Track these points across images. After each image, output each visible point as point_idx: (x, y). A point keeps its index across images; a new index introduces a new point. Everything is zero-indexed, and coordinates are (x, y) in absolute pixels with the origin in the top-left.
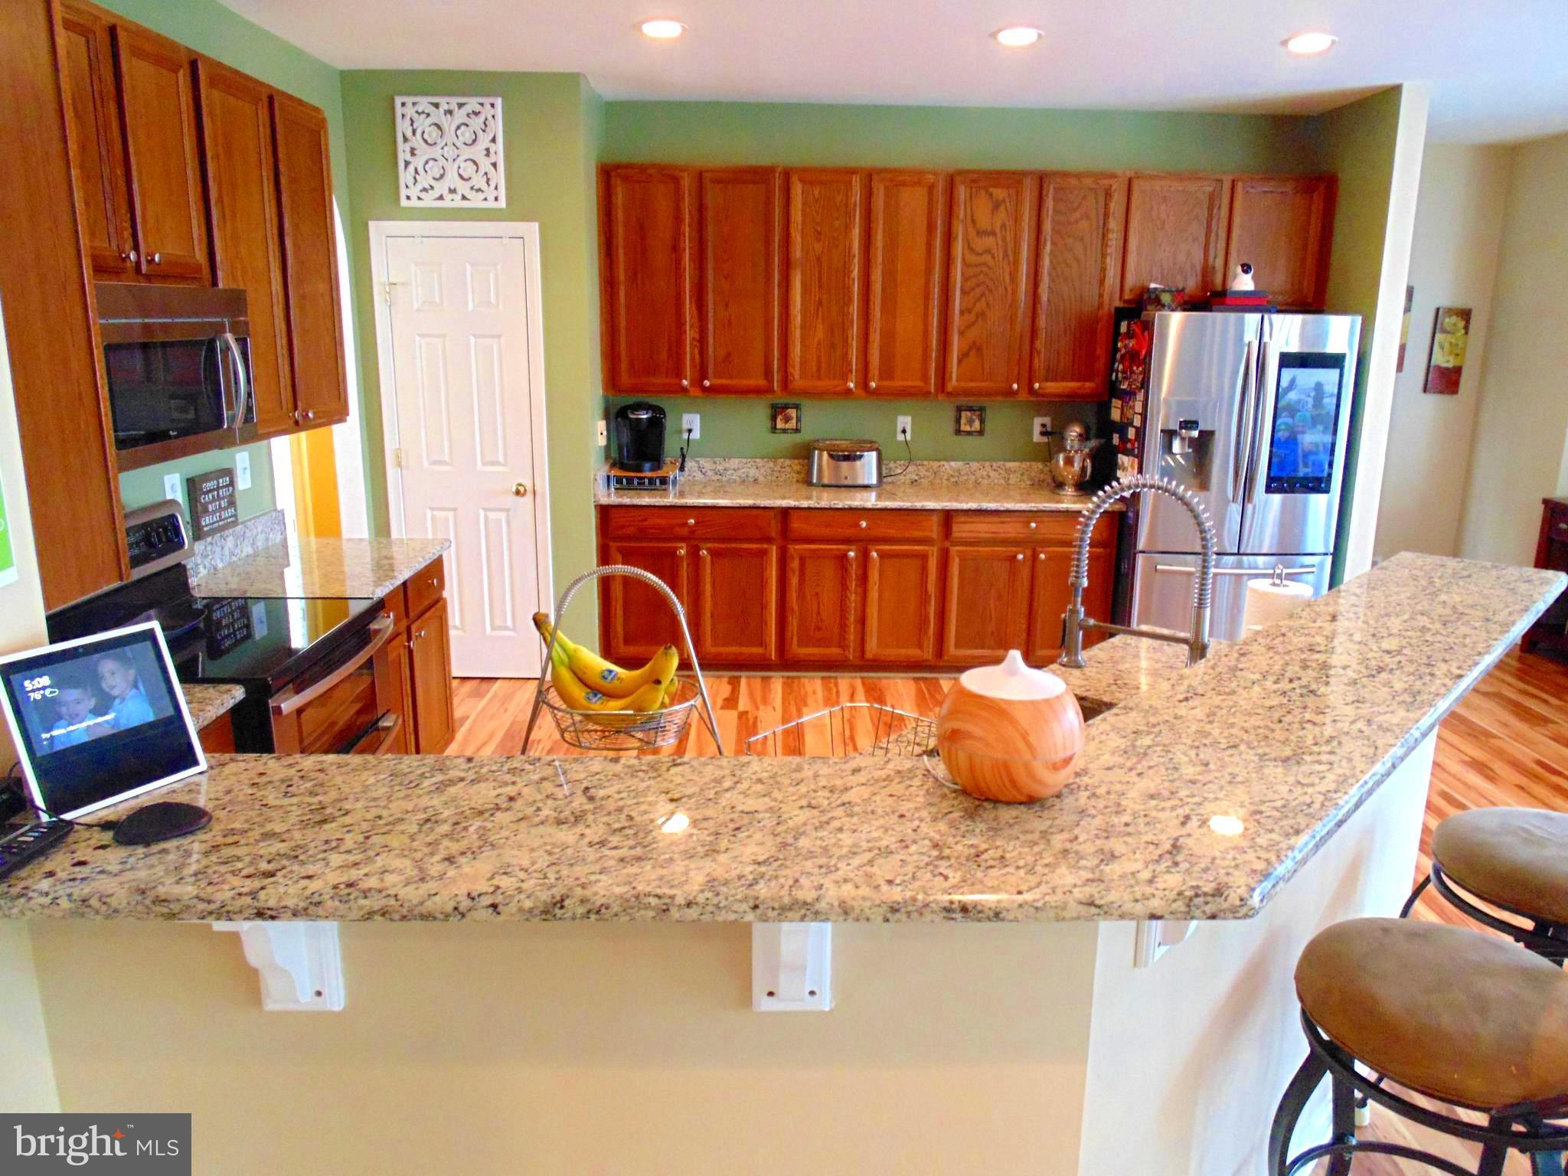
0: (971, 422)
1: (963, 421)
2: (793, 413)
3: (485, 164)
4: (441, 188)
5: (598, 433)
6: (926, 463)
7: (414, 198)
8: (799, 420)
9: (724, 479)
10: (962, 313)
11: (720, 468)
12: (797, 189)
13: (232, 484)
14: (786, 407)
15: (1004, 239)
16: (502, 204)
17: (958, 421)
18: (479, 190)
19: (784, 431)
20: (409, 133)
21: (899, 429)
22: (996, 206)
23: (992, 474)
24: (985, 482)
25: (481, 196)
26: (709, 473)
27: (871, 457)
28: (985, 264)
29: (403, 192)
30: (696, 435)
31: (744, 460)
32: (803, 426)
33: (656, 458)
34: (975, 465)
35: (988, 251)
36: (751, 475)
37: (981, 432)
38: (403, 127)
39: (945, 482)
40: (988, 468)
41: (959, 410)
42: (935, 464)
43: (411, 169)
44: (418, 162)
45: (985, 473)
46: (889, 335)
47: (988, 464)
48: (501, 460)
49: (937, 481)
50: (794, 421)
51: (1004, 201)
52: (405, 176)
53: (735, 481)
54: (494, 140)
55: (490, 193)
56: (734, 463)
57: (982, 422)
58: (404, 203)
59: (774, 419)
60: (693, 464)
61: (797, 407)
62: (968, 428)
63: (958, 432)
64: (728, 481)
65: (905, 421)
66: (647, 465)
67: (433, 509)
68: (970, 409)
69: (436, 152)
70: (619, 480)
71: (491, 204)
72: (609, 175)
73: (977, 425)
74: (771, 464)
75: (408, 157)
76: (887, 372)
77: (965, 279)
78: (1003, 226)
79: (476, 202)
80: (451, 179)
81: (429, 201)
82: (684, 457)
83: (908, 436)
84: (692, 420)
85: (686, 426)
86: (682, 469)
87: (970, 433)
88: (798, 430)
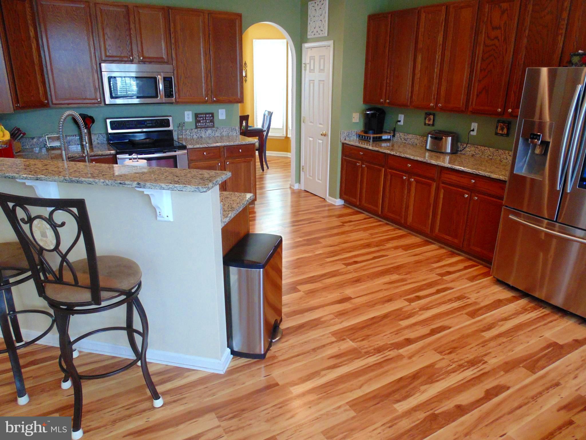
0: (502, 129)
1: (499, 128)
3: (324, 22)
4: (315, 31)
6: (479, 147)
7: (310, 35)
9: (407, 142)
10: (481, 71)
11: (406, 137)
12: (423, 16)
14: (430, 114)
15: (505, 31)
16: (326, 34)
17: (497, 127)
18: (322, 30)
19: (429, 125)
20: (310, 14)
21: (472, 129)
22: (503, 13)
24: (505, 161)
25: (322, 32)
26: (403, 139)
27: (449, 140)
28: (494, 45)
29: (308, 33)
30: (402, 123)
31: (414, 136)
34: (501, 151)
35: (496, 38)
36: (415, 142)
38: (309, 12)
39: (486, 158)
40: (507, 155)
41: (499, 122)
42: (483, 148)
44: (311, 23)
45: (505, 156)
47: (507, 152)
49: (483, 157)
50: (432, 121)
52: (309, 28)
53: (410, 144)
54: (326, 13)
55: (324, 31)
56: (410, 136)
57: (508, 129)
59: (425, 119)
60: (398, 135)
62: (501, 132)
63: (497, 134)
64: (408, 143)
65: (474, 126)
68: (503, 122)
69: (315, 19)
73: (505, 131)
74: (422, 139)
77: (484, 53)
78: (505, 23)
79: (321, 34)
80: (317, 28)
81: (313, 36)
82: (394, 130)
83: (474, 133)
84: (401, 117)
85: (399, 120)
86: (394, 136)
87: (502, 135)
88: (433, 125)
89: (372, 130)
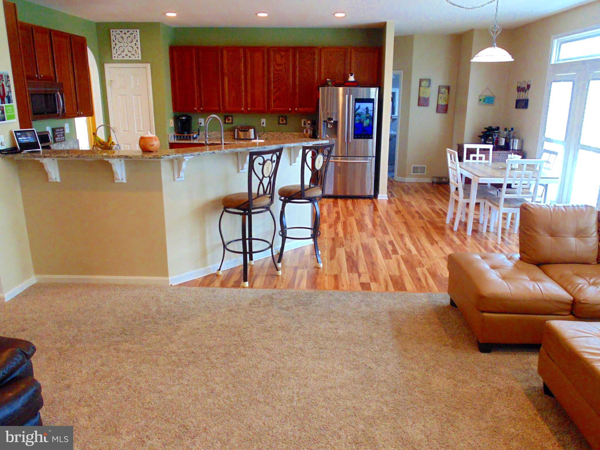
0: (282, 121)
1: (280, 120)
2: (230, 118)
3: (135, 48)
4: (123, 54)
5: (171, 123)
6: (270, 133)
7: (116, 57)
8: (232, 120)
10: (274, 88)
11: (210, 134)
12: (225, 53)
13: (64, 131)
14: (229, 116)
15: (285, 67)
16: (140, 58)
17: (279, 120)
18: (134, 55)
19: (228, 123)
20: (114, 40)
21: (262, 123)
22: (282, 57)
23: (290, 136)
25: (134, 56)
27: (252, 131)
28: (280, 74)
29: (113, 56)
30: (203, 125)
31: (217, 132)
32: (234, 122)
33: (189, 131)
34: (284, 134)
35: (280, 70)
36: (219, 136)
37: (286, 124)
38: (113, 38)
39: (276, 138)
40: (288, 134)
41: (279, 117)
42: (273, 133)
43: (115, 49)
44: (117, 47)
45: (287, 136)
46: (253, 95)
47: (288, 133)
48: (142, 130)
51: (284, 56)
52: (114, 51)
53: (214, 138)
54: (137, 41)
55: (137, 56)
56: (214, 133)
57: (286, 121)
58: (114, 58)
59: (225, 120)
60: (202, 133)
61: (232, 116)
62: (282, 123)
63: (279, 124)
64: (212, 138)
65: (263, 120)
66: (186, 133)
67: (124, 144)
68: (283, 117)
69: (122, 44)
70: (177, 137)
71: (137, 58)
72: (173, 50)
73: (285, 121)
74: (225, 133)
75: (114, 46)
76: (253, 105)
77: (274, 78)
78: (284, 63)
79: (133, 58)
80: (126, 52)
81: (120, 58)
82: (199, 131)
83: (264, 125)
84: (201, 120)
85: (200, 122)
86: (198, 134)
87: (283, 124)
88: (232, 123)
89: (186, 131)
